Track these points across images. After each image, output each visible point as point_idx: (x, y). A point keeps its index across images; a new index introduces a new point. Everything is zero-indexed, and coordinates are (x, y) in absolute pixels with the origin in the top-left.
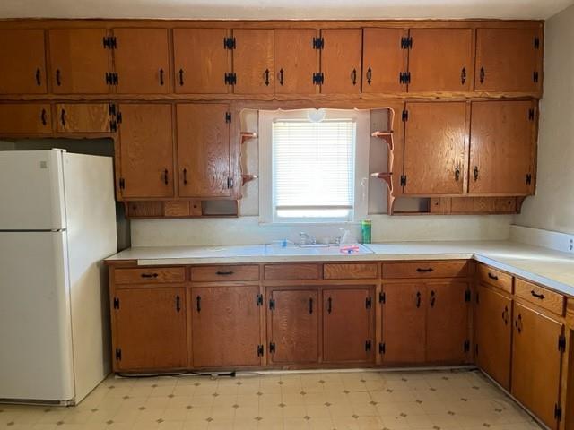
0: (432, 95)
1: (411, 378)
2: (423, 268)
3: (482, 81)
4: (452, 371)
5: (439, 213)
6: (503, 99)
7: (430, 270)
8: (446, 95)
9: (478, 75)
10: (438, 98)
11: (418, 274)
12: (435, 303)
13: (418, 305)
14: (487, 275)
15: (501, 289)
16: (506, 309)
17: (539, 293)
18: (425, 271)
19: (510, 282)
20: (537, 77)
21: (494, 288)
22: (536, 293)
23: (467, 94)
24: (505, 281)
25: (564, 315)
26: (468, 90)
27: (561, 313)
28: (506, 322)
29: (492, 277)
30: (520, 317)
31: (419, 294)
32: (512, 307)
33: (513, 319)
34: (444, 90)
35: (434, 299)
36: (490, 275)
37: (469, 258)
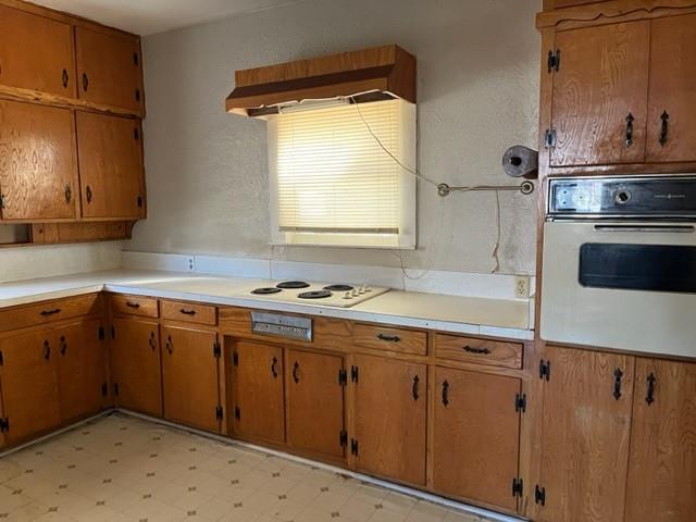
0: (31, 94)
1: (47, 449)
2: (48, 310)
3: (85, 89)
4: (89, 423)
5: (44, 243)
6: (108, 113)
7: (58, 311)
8: (47, 97)
9: (80, 81)
10: (37, 99)
11: (43, 319)
12: (67, 351)
13: (47, 357)
14: (125, 306)
15: (145, 316)
16: (153, 335)
17: (189, 310)
18: (51, 313)
19: (155, 306)
20: (139, 95)
21: (135, 318)
22: (186, 310)
23: (70, 101)
24: (150, 307)
25: (217, 324)
26: (72, 97)
27: (214, 323)
28: (153, 348)
29: (132, 306)
30: (170, 339)
31: (46, 343)
32: (159, 330)
33: (161, 343)
34: (44, 91)
35: (65, 346)
36: (129, 304)
37: (99, 290)
